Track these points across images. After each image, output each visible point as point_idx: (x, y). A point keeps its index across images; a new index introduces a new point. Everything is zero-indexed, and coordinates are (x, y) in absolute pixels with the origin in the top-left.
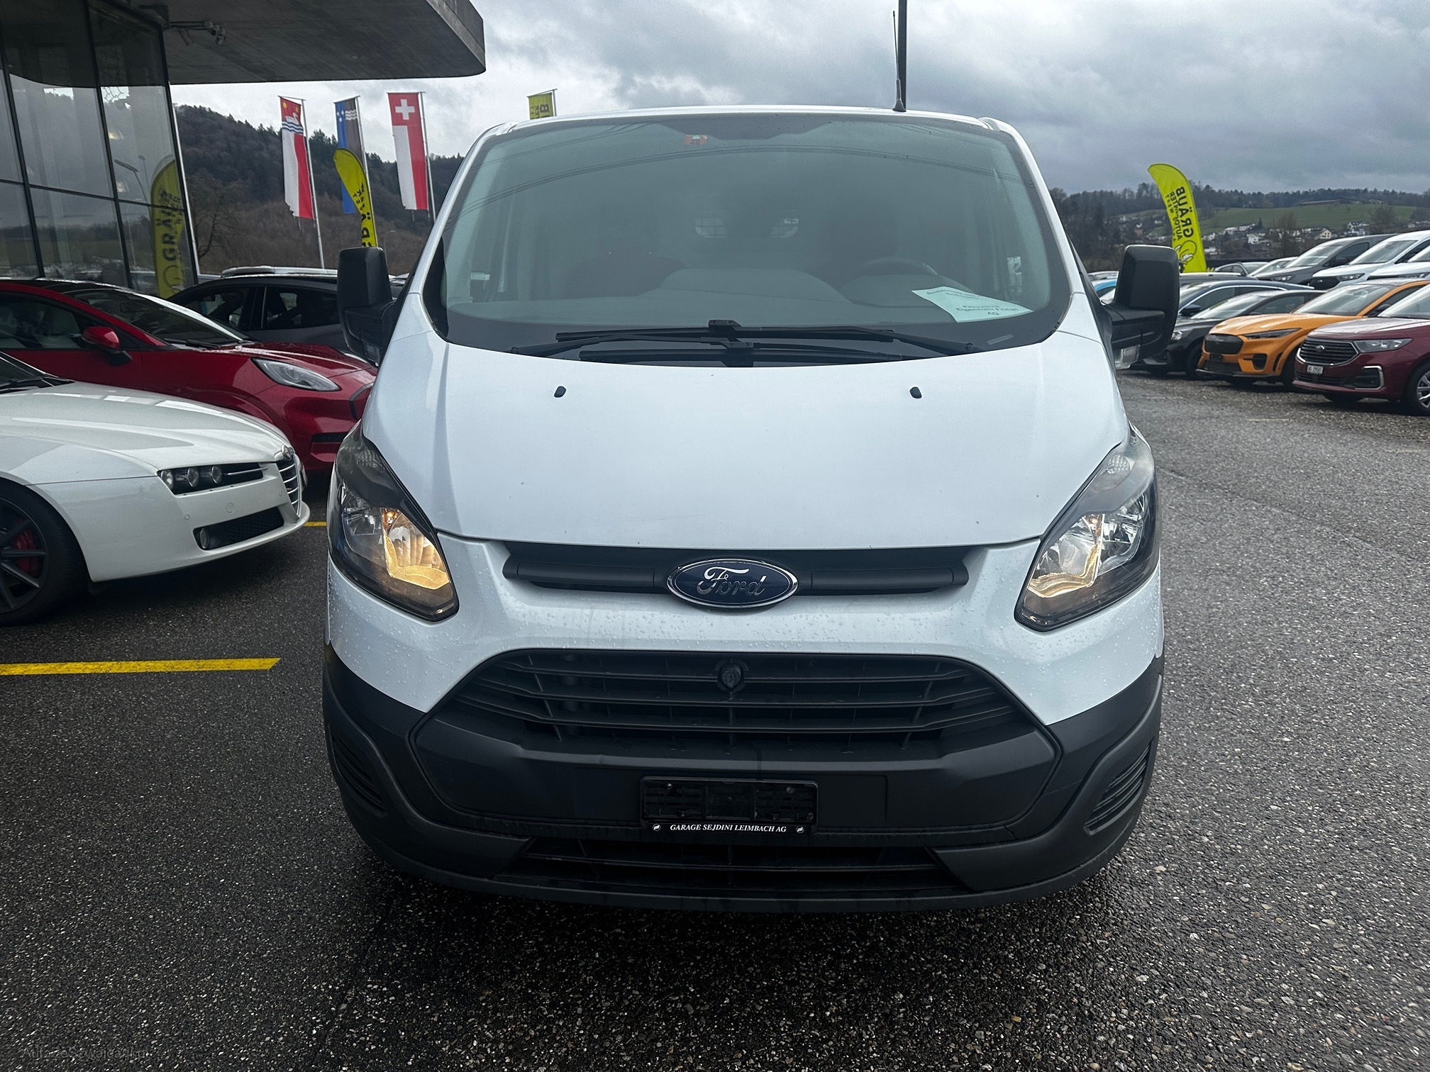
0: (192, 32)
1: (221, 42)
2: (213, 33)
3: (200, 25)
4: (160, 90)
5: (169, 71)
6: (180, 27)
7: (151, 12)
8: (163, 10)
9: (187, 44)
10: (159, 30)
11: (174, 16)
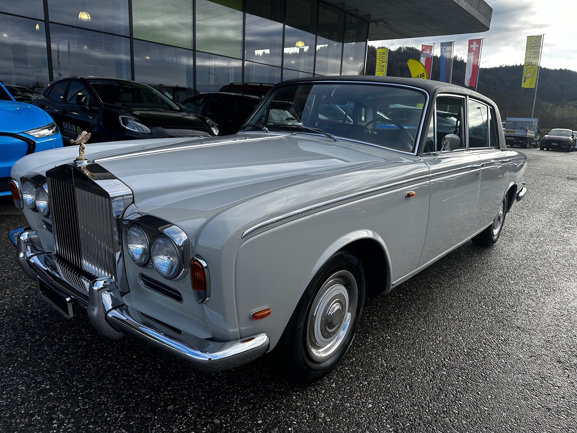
0: (379, 23)
1: (387, 26)
2: (385, 23)
3: (381, 20)
4: (364, 43)
5: (369, 37)
6: (376, 21)
7: (366, 17)
8: (369, 16)
9: (377, 27)
10: (368, 23)
11: (372, 18)
